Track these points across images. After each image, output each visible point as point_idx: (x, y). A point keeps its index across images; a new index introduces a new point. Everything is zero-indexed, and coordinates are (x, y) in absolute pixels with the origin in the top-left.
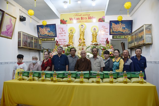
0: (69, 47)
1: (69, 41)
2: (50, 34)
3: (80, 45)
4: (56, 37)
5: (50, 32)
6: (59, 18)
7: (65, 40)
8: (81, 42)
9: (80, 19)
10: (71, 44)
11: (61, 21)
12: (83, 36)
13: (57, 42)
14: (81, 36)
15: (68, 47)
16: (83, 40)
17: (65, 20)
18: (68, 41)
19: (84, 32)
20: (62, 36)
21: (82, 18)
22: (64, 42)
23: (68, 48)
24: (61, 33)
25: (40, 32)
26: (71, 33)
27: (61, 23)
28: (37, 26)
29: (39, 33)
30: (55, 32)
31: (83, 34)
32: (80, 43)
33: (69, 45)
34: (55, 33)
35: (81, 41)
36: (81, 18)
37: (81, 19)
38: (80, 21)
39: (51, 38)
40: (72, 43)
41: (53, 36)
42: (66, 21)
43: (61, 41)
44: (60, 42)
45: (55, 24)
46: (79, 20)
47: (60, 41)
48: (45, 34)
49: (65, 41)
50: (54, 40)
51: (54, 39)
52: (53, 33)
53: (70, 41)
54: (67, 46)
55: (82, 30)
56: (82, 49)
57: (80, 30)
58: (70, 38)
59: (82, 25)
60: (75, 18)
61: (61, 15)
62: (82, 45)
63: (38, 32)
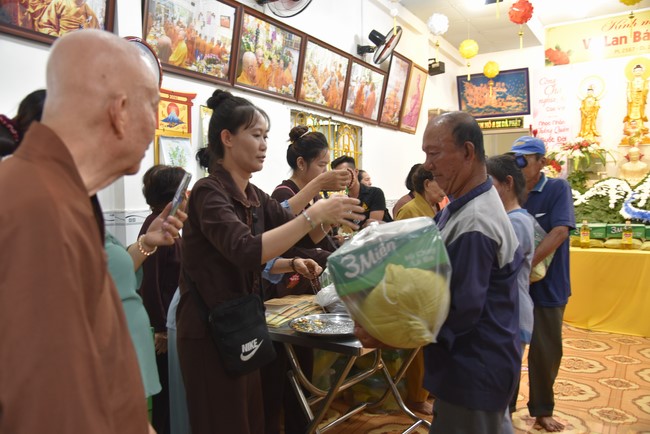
0: (587, 152)
1: (583, 129)
2: (505, 106)
3: (628, 142)
4: (529, 113)
5: (504, 97)
6: (540, 44)
7: (561, 123)
8: (631, 130)
9: (630, 39)
10: (590, 138)
11: (548, 52)
12: (643, 108)
13: (535, 133)
14: (634, 109)
15: (584, 149)
16: (640, 121)
17: (564, 49)
18: (577, 129)
19: (647, 91)
20: (553, 109)
21: (637, 36)
22: (561, 131)
23: (582, 155)
24: (546, 101)
25: (469, 99)
26: (589, 99)
27: (546, 61)
28: (458, 77)
29: (463, 102)
30: (524, 98)
31: (641, 102)
32: (627, 133)
33: (588, 145)
34: (525, 101)
35: (634, 128)
36: (635, 37)
37: (635, 41)
38: (630, 50)
39: (509, 120)
40: (595, 135)
41: (518, 110)
42: (569, 52)
43: (548, 127)
44: (542, 132)
45: (527, 69)
46: (626, 42)
47: (544, 128)
48: (487, 104)
49: (562, 127)
50: (519, 127)
51: (522, 123)
52: (517, 101)
53: (587, 127)
54: (580, 146)
55: (638, 84)
56: (638, 156)
57: (631, 85)
58: (586, 117)
59: (638, 66)
60: (606, 37)
61: (549, 30)
62: (636, 144)
63: (461, 98)
